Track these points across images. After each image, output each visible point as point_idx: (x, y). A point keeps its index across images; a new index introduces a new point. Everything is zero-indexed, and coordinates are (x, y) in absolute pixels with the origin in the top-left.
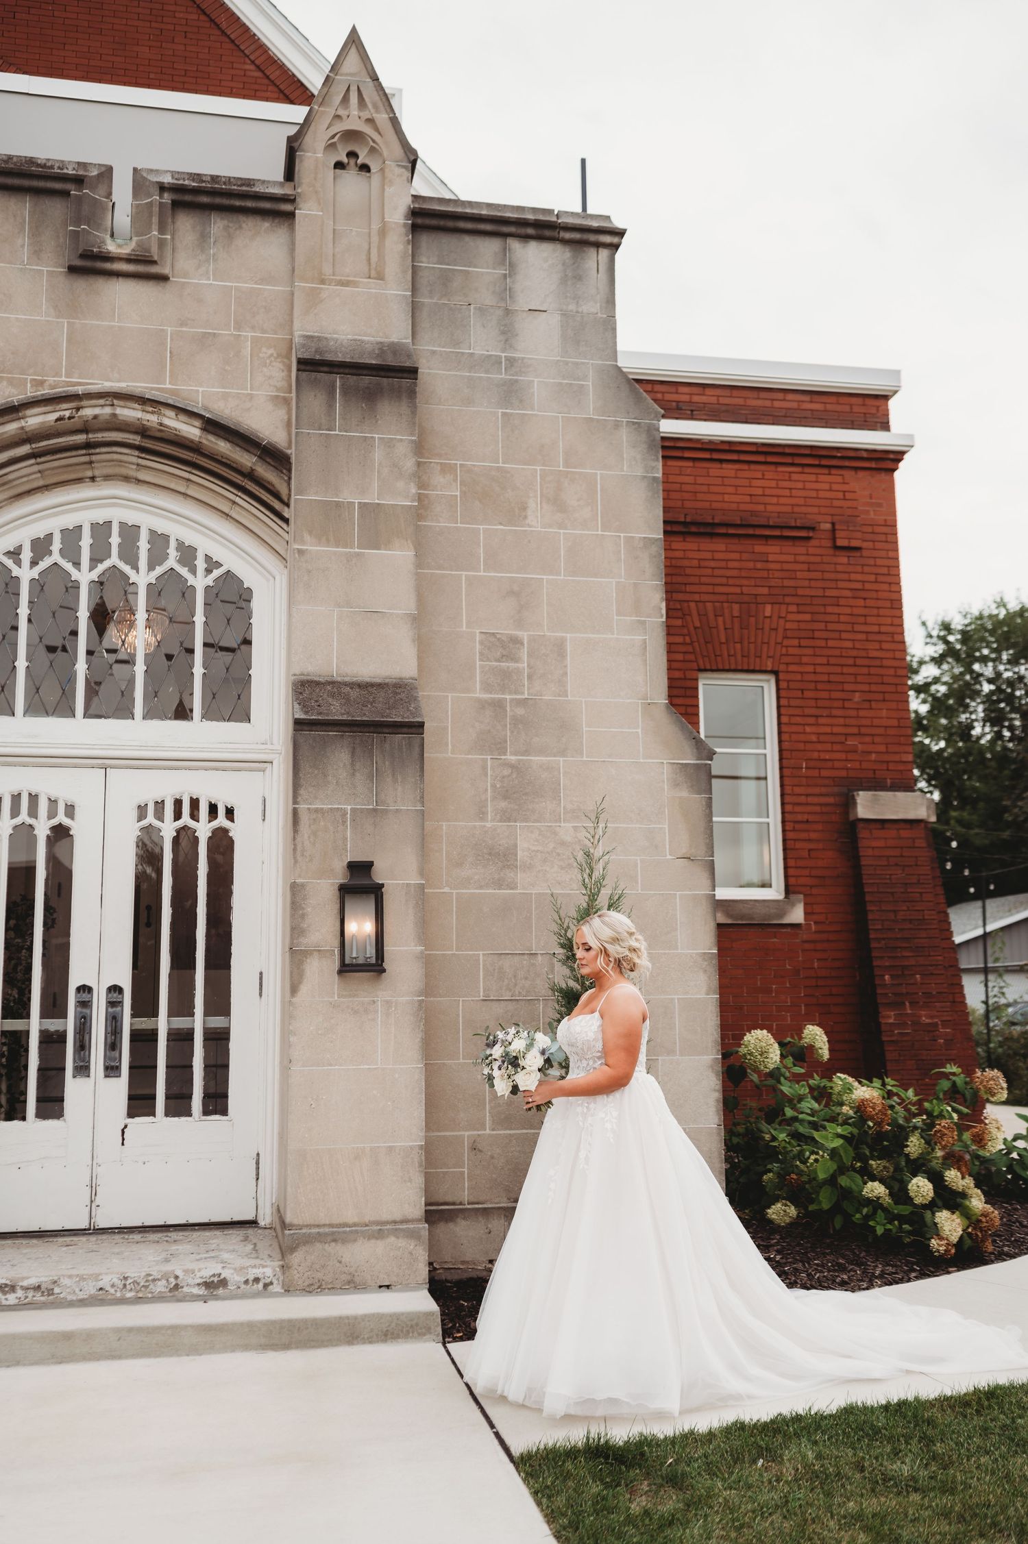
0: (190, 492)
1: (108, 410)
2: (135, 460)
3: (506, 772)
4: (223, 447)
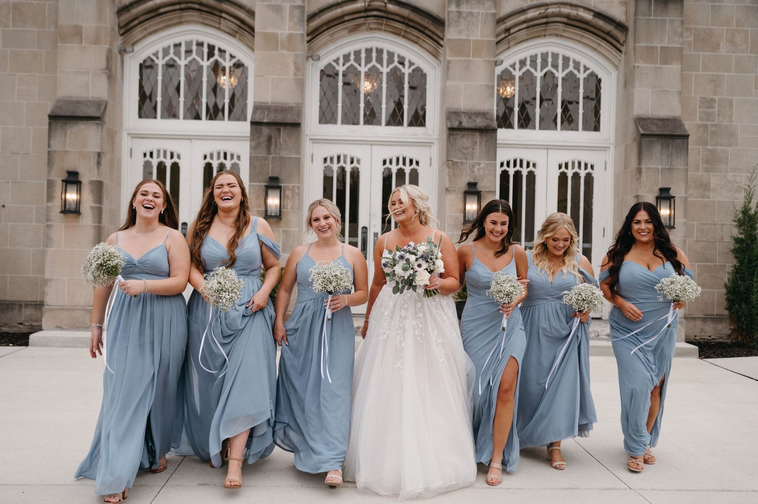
0: (583, 40)
1: (558, 9)
2: (562, 28)
3: (708, 153)
4: (601, 23)
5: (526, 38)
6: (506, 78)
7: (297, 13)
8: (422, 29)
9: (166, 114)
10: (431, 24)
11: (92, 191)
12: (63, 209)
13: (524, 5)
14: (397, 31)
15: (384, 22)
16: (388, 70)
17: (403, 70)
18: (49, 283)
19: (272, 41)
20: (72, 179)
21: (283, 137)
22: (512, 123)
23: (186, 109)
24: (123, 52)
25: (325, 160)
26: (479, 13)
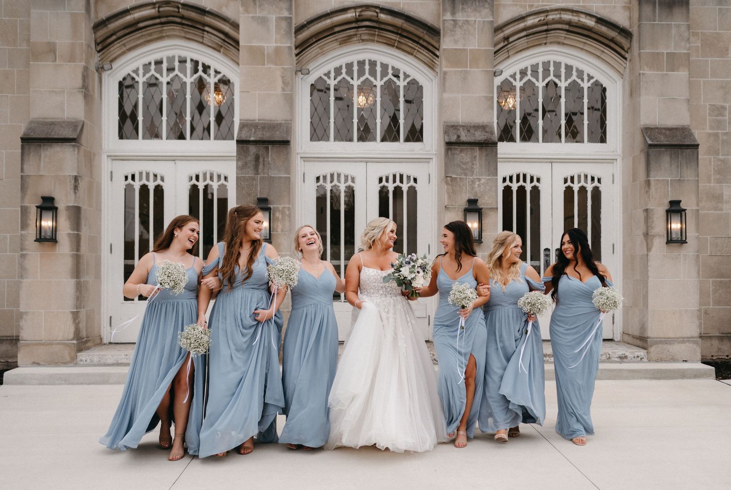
0: (585, 48)
1: (558, 16)
2: (564, 35)
3: (719, 163)
4: (604, 29)
5: (526, 46)
6: (506, 88)
7: (284, 24)
8: (417, 39)
9: (148, 134)
10: (426, 34)
11: (69, 218)
12: (38, 237)
13: (523, 12)
14: (391, 42)
15: (377, 33)
16: (382, 83)
17: (398, 83)
18: (25, 316)
19: (258, 55)
20: (48, 205)
21: (271, 156)
22: (514, 136)
23: (170, 129)
24: (100, 69)
25: (318, 179)
26: (475, 21)
